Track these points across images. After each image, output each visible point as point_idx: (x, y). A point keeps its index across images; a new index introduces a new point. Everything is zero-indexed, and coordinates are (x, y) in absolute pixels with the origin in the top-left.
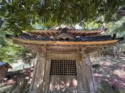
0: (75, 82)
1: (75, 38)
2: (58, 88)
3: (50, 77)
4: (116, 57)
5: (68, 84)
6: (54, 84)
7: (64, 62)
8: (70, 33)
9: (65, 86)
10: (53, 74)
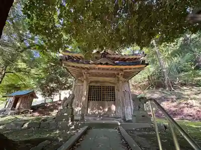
0: (114, 108)
1: (114, 62)
2: (97, 113)
3: (88, 102)
4: (167, 89)
5: (106, 110)
6: (92, 109)
7: (102, 88)
8: (109, 58)
9: (104, 111)
10: (91, 100)
